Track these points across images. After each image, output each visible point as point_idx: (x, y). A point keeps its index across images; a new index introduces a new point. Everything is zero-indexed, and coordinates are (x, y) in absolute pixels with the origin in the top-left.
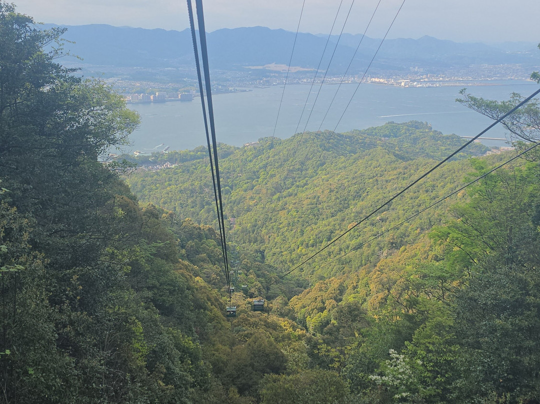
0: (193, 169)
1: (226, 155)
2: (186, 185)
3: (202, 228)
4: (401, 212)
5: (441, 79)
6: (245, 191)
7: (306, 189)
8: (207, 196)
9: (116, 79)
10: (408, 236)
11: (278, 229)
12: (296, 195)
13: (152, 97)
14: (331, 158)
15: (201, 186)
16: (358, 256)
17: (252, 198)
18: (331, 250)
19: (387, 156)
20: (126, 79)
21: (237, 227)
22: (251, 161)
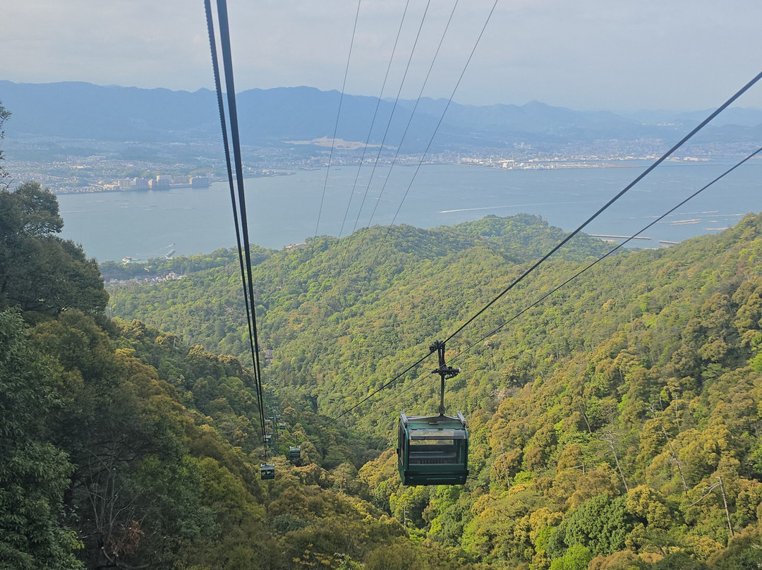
0: (210, 280)
1: (260, 260)
2: (199, 303)
3: (220, 360)
4: (519, 334)
5: (556, 158)
6: (287, 310)
7: (377, 305)
8: (230, 319)
9: (98, 158)
10: (535, 367)
11: (337, 363)
12: (362, 314)
13: (150, 183)
14: (411, 263)
15: (220, 305)
16: (460, 399)
17: (297, 321)
18: (418, 392)
19: (493, 257)
20: (113, 157)
21: (275, 362)
22: (295, 268)
